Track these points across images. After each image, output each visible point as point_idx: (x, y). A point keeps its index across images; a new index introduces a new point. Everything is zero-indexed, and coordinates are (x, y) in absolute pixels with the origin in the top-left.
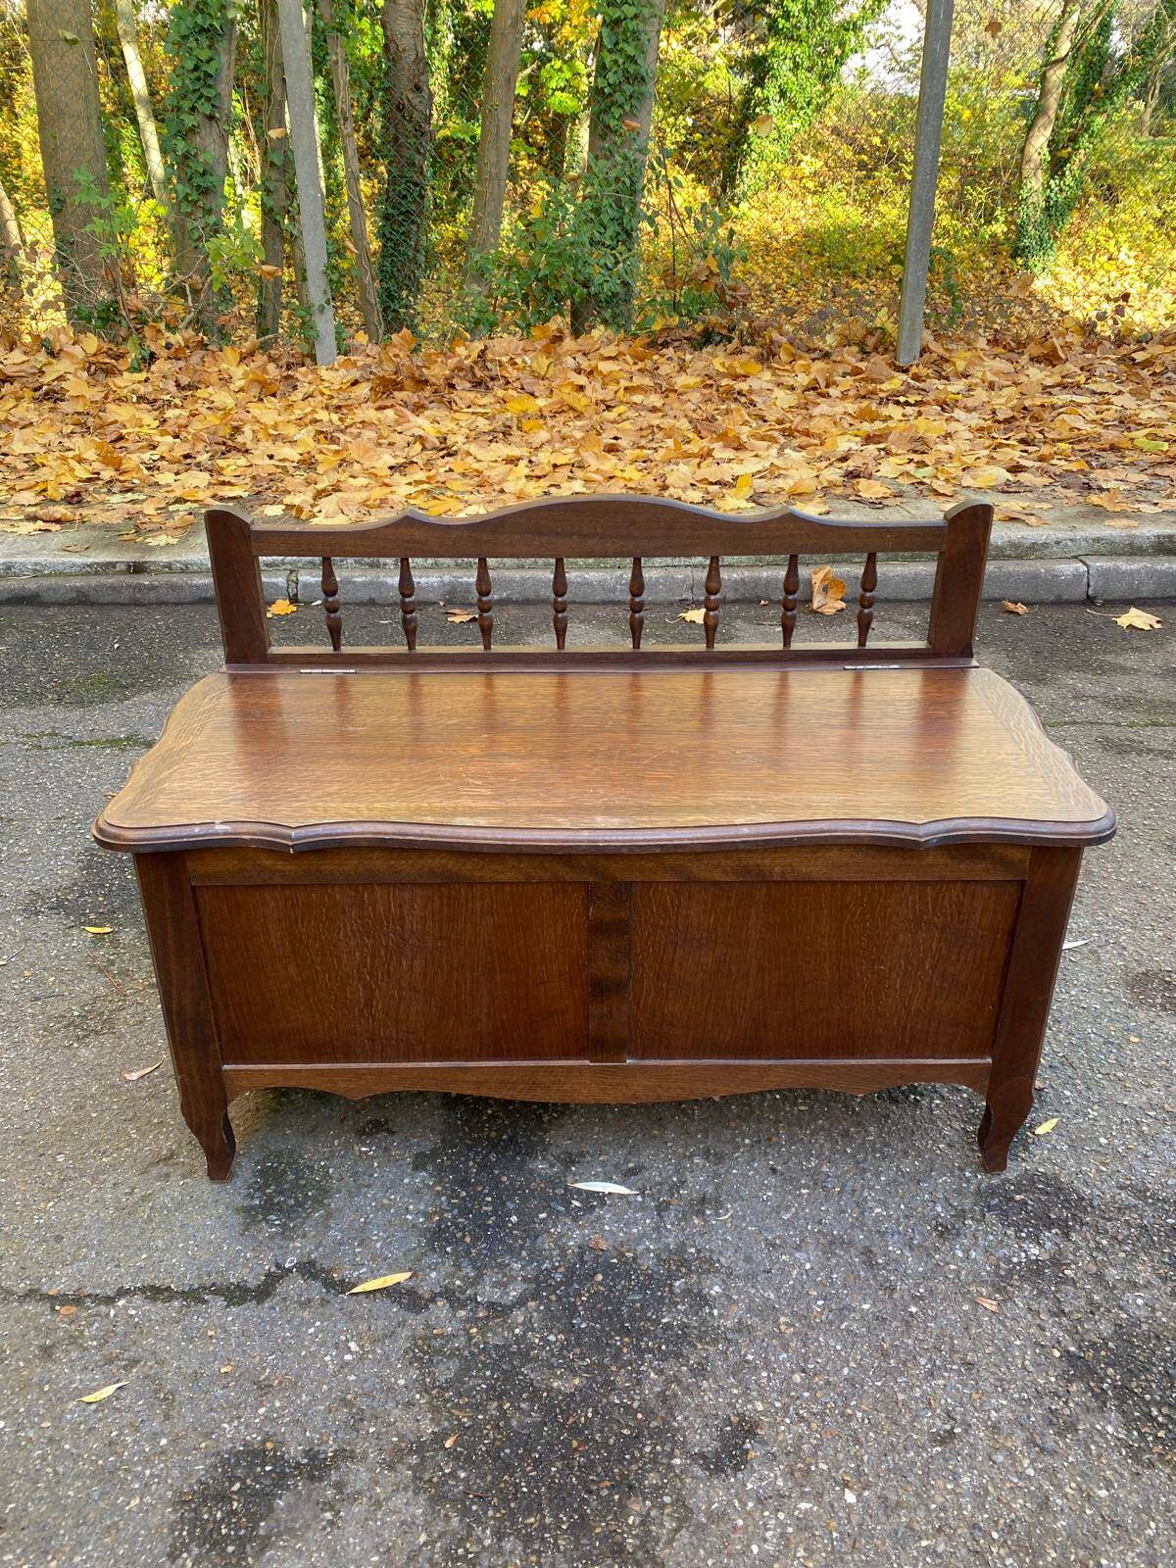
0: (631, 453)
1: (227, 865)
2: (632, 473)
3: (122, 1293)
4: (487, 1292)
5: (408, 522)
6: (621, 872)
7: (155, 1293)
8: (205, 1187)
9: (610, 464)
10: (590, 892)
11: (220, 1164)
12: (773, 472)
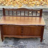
0: (27, 1)
1: (4, 26)
2: (27, 3)
6: (23, 27)
8: (2, 42)
9: (25, 2)
10: (21, 27)
12: (36, 3)
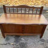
2: (25, 3)
4: (17, 45)
5: (13, 6)
7: (1, 44)
8: (4, 39)
10: (22, 26)
11: (4, 38)
12: (31, 3)
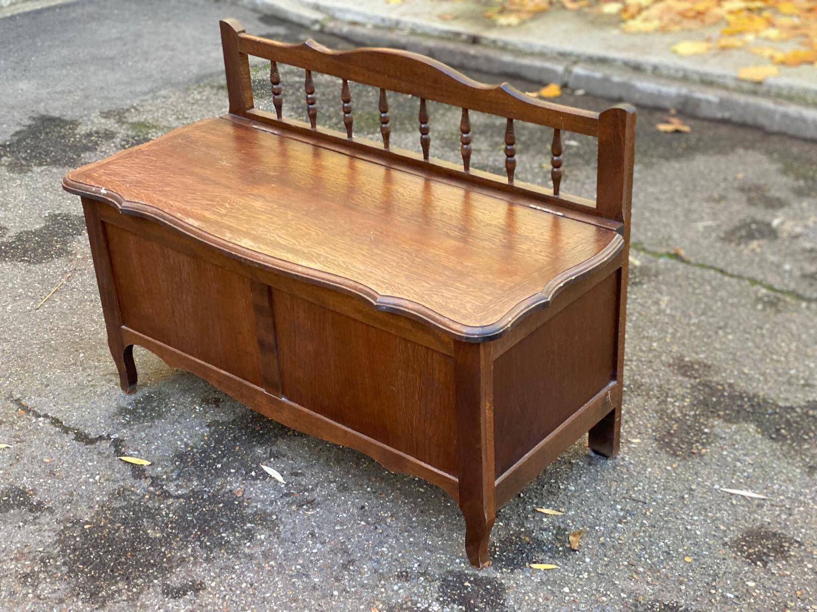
3: (46, 416)
4: (171, 486)
7: (56, 422)
